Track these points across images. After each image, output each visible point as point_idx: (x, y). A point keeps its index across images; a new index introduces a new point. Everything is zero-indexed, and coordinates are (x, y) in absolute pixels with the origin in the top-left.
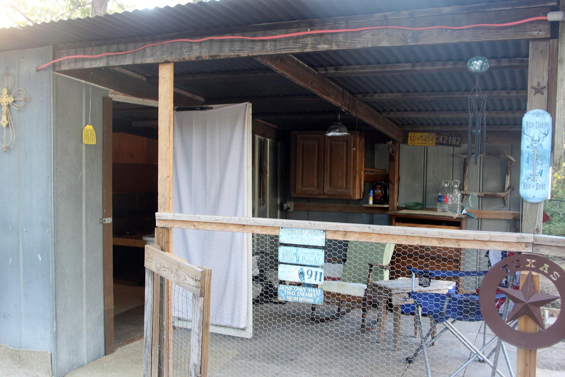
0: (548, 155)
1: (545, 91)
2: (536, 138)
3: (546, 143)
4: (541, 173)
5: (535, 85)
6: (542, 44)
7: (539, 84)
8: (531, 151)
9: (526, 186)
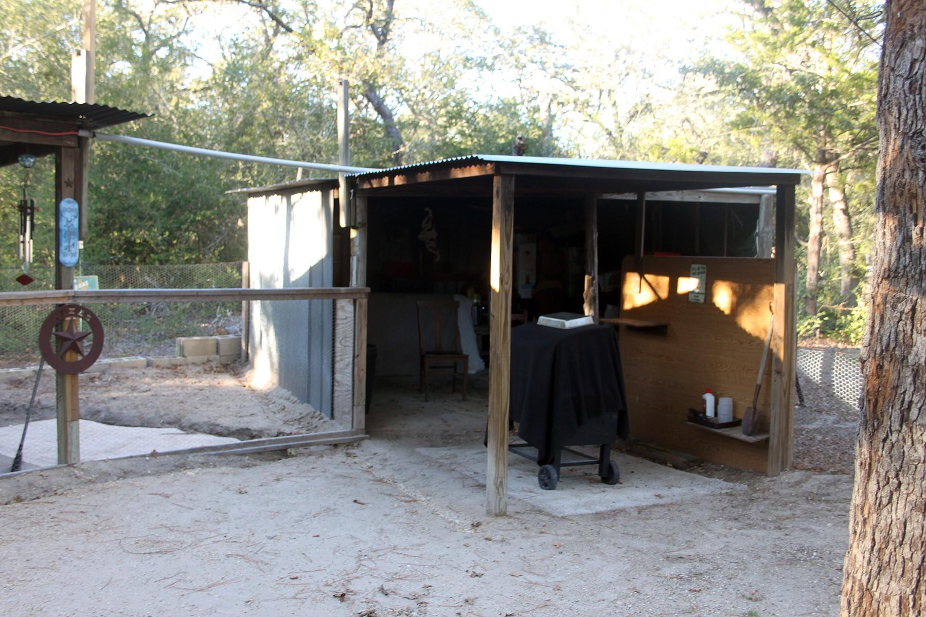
0: (77, 232)
1: (73, 185)
2: (69, 220)
3: (76, 223)
4: (73, 245)
5: (66, 180)
6: (70, 150)
7: (69, 179)
8: (66, 228)
9: (65, 255)
